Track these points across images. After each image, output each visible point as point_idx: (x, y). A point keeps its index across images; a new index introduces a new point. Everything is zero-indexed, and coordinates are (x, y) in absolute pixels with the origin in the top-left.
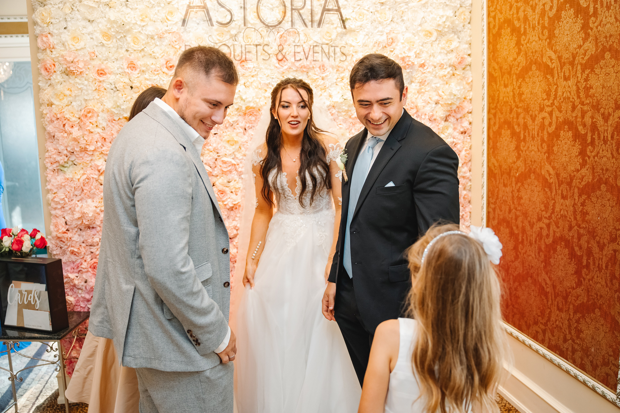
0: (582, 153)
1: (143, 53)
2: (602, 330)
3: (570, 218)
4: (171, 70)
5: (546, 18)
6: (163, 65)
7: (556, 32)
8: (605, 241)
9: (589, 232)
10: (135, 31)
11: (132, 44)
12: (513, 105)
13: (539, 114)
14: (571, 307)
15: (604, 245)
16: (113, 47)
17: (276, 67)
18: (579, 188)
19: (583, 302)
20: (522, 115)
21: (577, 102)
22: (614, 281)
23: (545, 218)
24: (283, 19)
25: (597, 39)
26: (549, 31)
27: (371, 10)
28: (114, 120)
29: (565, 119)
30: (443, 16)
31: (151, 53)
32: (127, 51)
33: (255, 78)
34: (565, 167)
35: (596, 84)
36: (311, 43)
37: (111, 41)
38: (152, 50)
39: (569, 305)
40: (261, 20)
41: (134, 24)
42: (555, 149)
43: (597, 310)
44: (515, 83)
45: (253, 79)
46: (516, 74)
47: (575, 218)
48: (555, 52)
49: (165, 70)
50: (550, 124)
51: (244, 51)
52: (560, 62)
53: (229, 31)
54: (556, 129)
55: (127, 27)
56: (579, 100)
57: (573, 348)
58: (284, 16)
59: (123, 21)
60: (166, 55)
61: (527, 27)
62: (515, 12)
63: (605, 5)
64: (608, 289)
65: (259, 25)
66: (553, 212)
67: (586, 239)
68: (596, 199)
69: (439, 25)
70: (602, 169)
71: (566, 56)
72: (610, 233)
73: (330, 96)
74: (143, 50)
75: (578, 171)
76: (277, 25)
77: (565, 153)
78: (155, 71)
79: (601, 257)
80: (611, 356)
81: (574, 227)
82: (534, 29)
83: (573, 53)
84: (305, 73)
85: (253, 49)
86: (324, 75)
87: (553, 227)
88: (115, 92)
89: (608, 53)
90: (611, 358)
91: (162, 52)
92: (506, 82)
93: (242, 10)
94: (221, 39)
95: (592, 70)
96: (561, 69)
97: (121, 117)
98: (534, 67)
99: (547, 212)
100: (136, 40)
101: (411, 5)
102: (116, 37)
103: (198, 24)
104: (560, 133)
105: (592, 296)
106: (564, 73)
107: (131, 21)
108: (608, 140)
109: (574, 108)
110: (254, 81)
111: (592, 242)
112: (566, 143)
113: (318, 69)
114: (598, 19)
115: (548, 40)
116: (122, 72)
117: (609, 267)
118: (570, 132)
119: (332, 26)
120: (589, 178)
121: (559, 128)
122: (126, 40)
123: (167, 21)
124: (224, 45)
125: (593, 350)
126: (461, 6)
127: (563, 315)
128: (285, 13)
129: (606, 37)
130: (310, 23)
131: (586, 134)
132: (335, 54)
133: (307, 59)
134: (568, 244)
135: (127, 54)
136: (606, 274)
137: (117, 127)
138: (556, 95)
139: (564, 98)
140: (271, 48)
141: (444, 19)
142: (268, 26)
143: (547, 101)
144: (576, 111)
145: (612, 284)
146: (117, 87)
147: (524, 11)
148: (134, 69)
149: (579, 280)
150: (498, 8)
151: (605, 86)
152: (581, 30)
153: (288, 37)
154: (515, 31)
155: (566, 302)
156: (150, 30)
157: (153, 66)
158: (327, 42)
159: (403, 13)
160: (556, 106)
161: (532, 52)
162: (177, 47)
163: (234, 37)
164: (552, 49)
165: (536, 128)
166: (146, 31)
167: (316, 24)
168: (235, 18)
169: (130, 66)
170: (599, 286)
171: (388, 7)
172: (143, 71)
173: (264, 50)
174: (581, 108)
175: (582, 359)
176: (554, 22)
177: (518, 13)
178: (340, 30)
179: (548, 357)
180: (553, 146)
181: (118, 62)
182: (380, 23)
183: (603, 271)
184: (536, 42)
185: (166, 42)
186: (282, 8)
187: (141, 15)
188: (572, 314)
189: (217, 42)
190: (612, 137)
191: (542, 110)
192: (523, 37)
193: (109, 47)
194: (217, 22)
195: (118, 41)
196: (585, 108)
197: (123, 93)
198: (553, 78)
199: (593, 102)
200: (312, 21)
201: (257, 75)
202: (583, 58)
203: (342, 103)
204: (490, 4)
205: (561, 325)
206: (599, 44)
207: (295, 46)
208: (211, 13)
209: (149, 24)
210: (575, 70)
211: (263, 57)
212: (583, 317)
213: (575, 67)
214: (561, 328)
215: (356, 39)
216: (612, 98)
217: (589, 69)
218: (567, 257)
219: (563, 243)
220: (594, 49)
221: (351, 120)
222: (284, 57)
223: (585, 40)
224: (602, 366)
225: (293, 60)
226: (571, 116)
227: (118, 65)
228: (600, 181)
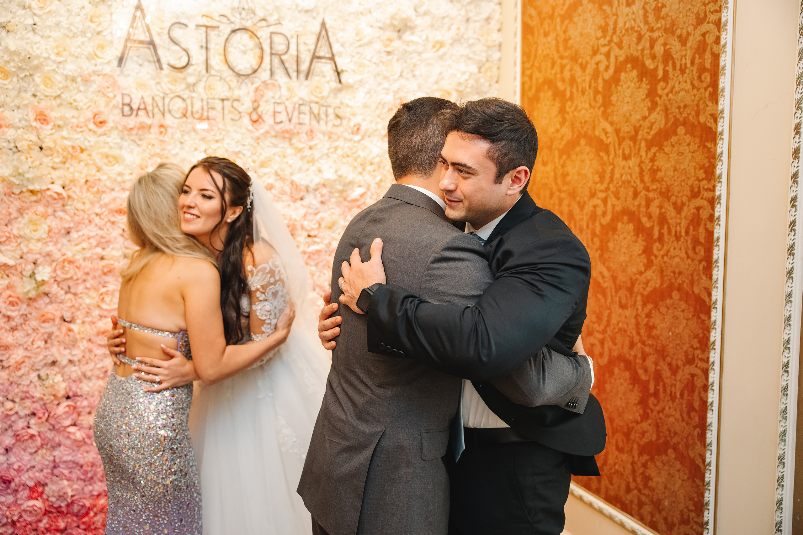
0: (647, 251)
1: (58, 101)
2: (678, 477)
3: (631, 333)
4: (101, 127)
5: (600, 81)
6: (89, 120)
7: (614, 98)
8: (680, 363)
9: (657, 351)
10: (47, 68)
11: (42, 87)
12: (555, 188)
13: (589, 200)
14: (635, 446)
15: (678, 367)
16: (13, 89)
17: (249, 131)
18: (642, 295)
19: (651, 440)
20: (566, 202)
21: (640, 187)
22: (693, 414)
23: (598, 331)
24: (259, 66)
25: (666, 109)
26: (604, 97)
27: (375, 60)
28: (13, 193)
29: (623, 208)
30: (465, 72)
31: (71, 101)
32: (34, 96)
33: (219, 144)
34: (624, 269)
35: (666, 166)
36: (295, 99)
37: (10, 80)
38: (74, 98)
39: (632, 444)
40: (229, 66)
41: (46, 59)
42: (611, 245)
43: (670, 451)
44: (557, 161)
45: (217, 145)
46: (559, 149)
47: (638, 333)
48: (612, 123)
49: (92, 126)
50: (604, 214)
51: (206, 108)
52: (618, 136)
53: (185, 79)
54: (612, 220)
55: (36, 62)
56: (642, 185)
57: (639, 500)
58: (261, 63)
59: (29, 53)
60: (93, 105)
61: (574, 90)
62: (559, 70)
63: (678, 67)
64: (684, 424)
65: (227, 73)
66: (608, 325)
67: (653, 360)
68: (666, 310)
69: (460, 84)
70: (674, 272)
71: (626, 129)
72: (686, 352)
73: (320, 171)
74: (59, 96)
75: (641, 273)
76: (251, 74)
77: (623, 250)
78: (77, 126)
79: (674, 382)
80: (692, 511)
81: (636, 344)
82: (583, 93)
83: (635, 127)
84: (287, 140)
85: (219, 105)
86: (312, 143)
87: (608, 344)
88: (14, 153)
89: (681, 127)
90: (693, 515)
91: (87, 101)
92: (545, 159)
93: (204, 51)
94: (173, 88)
95: (661, 148)
96: (620, 145)
97: (24, 190)
98: (583, 142)
99: (599, 324)
100: (48, 80)
101: (424, 56)
102: (18, 76)
103: (141, 65)
104: (617, 225)
105: (663, 432)
106: (623, 151)
107: (42, 53)
108: (681, 236)
109: (636, 194)
110: (219, 148)
111: (661, 363)
112: (625, 238)
113: (304, 135)
114: (670, 84)
115: (602, 109)
116: (27, 126)
117: (686, 395)
118: (631, 225)
119: (323, 80)
120: (656, 283)
121: (616, 218)
122: (34, 80)
123: (95, 58)
124: (179, 96)
125: (666, 503)
126: (487, 61)
127: (625, 457)
128: (262, 58)
129: (679, 107)
130: (295, 74)
131: (652, 228)
132: (327, 116)
133: (290, 121)
134: (629, 365)
135: (35, 101)
136: (682, 404)
137: (17, 204)
138: (612, 178)
139: (623, 182)
140: (243, 104)
141: (466, 76)
142: (239, 75)
143: (599, 185)
144: (639, 199)
145: (690, 418)
146: (18, 146)
147: (571, 70)
148: (45, 123)
149: (645, 412)
150: (536, 64)
151: (678, 168)
152: (647, 97)
153: (266, 91)
154: (558, 94)
155: (628, 439)
156: (70, 68)
157: (74, 120)
158: (316, 100)
159: (415, 65)
160: (612, 192)
161: (581, 123)
162: (111, 95)
163: (192, 87)
164: (607, 119)
165: (586, 218)
166: (64, 69)
167: (302, 76)
168: (193, 61)
169: (38, 117)
170: (672, 419)
171: (396, 57)
172: (59, 126)
173: (233, 107)
174: (646, 195)
175: (652, 516)
176: (611, 86)
177: (562, 72)
178: (334, 84)
179: (605, 512)
180: (608, 241)
181: (20, 111)
182: (385, 78)
183: (677, 400)
184: (586, 110)
185: (94, 87)
186: (258, 51)
187: (57, 47)
188: (636, 456)
189: (168, 92)
190: (687, 233)
191: (593, 195)
192: (569, 103)
193: (7, 89)
194: (169, 65)
195: (20, 81)
196: (651, 195)
197: (28, 156)
198: (609, 156)
199: (661, 188)
200: (298, 71)
201: (223, 139)
202: (648, 133)
203: (335, 181)
204: (525, 59)
205: (622, 470)
206: (671, 116)
207: (275, 103)
208: (160, 52)
209: (68, 60)
210: (637, 147)
211: (230, 116)
212: (652, 459)
213: (637, 144)
214: (622, 474)
215: (354, 98)
216: (687, 184)
217: (656, 146)
218: (628, 382)
219: (622, 365)
220: (663, 122)
221: (346, 203)
222: (260, 117)
223: (651, 110)
224: (680, 524)
225: (271, 121)
226: (633, 205)
227: (21, 116)
228: (671, 287)
